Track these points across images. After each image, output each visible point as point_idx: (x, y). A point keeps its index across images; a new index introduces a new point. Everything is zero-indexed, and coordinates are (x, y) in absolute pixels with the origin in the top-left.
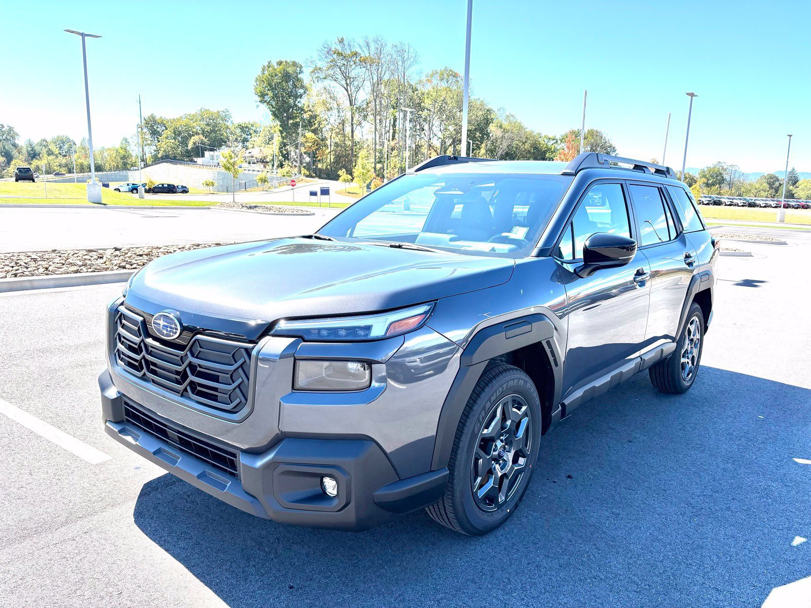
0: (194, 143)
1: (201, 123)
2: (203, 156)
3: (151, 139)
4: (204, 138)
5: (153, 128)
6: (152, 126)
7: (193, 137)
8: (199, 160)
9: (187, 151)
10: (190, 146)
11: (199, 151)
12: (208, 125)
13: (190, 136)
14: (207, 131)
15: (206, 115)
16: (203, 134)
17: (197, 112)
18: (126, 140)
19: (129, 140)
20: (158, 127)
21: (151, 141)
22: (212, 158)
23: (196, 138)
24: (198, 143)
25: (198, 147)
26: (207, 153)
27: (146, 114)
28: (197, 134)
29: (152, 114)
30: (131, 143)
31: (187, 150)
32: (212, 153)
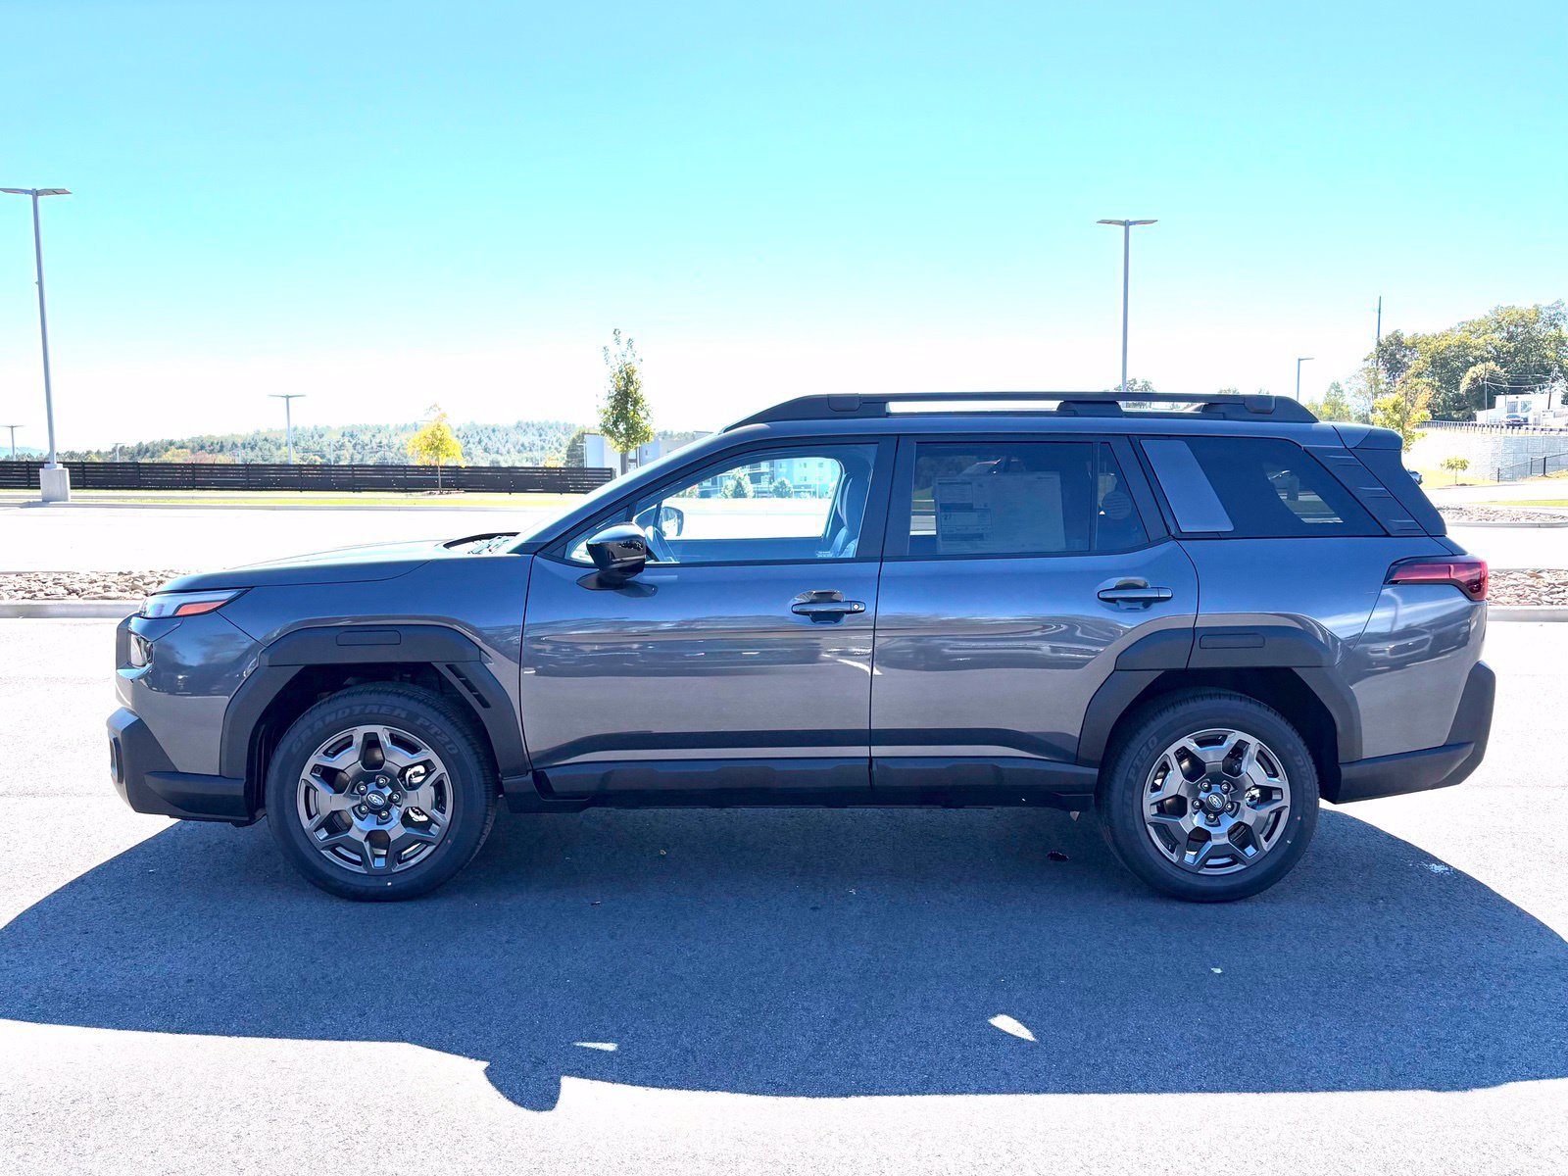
0: (1474, 380)
1: (1496, 335)
2: (1491, 405)
3: (1387, 381)
4: (1498, 369)
5: (1395, 358)
6: (1392, 355)
7: (1472, 369)
8: (1482, 416)
9: (1459, 399)
10: (1464, 386)
11: (1484, 396)
12: (1511, 338)
13: (1468, 365)
14: (1508, 352)
15: (1506, 319)
16: (1496, 359)
17: (1488, 314)
18: (1336, 387)
19: (1344, 387)
20: (1404, 356)
21: (1387, 384)
22: (1513, 408)
23: (1478, 370)
24: (1483, 380)
25: (1481, 389)
26: (1500, 400)
27: (1386, 332)
28: (1484, 360)
29: (1396, 331)
30: (1345, 392)
31: (1459, 394)
32: (1512, 398)
